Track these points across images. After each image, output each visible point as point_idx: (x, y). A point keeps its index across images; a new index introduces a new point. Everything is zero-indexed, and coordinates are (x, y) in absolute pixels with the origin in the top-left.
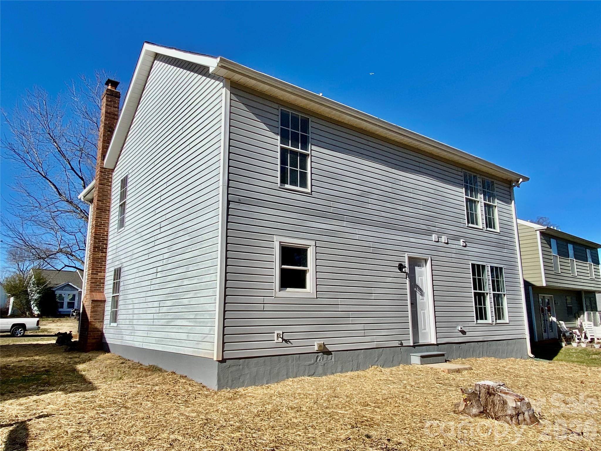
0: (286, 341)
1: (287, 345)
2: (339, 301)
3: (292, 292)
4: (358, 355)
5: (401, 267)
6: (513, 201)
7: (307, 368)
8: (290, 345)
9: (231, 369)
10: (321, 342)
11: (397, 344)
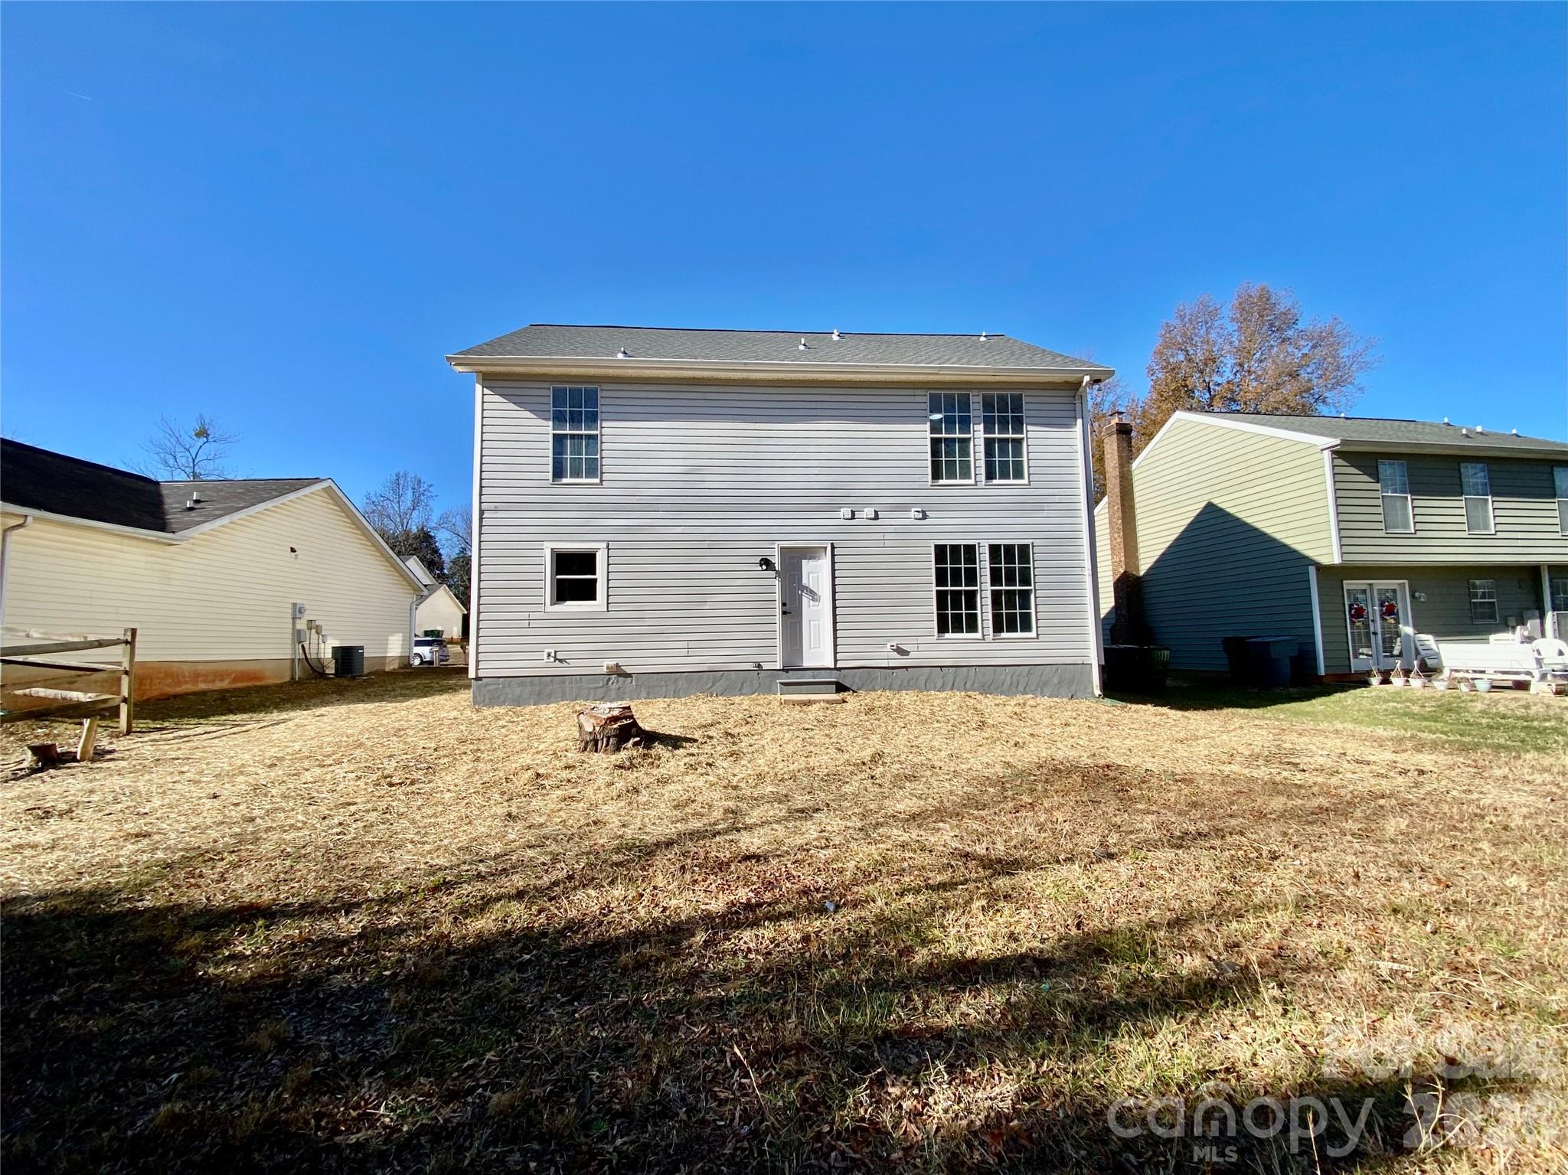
0: (561, 661)
1: (561, 665)
2: (646, 614)
3: (572, 606)
4: (677, 680)
5: (766, 563)
6: (1079, 422)
7: (592, 692)
8: (565, 665)
9: (488, 688)
10: (612, 663)
11: (750, 666)
